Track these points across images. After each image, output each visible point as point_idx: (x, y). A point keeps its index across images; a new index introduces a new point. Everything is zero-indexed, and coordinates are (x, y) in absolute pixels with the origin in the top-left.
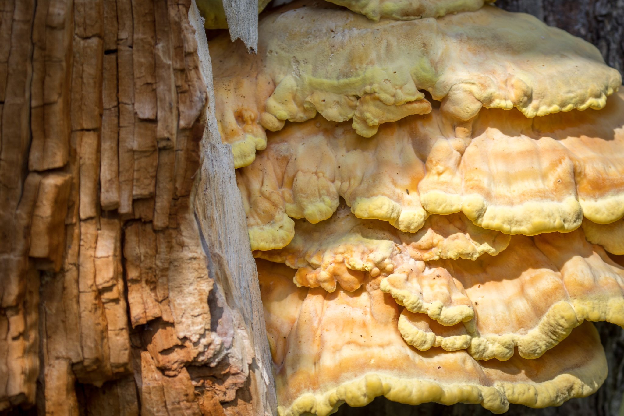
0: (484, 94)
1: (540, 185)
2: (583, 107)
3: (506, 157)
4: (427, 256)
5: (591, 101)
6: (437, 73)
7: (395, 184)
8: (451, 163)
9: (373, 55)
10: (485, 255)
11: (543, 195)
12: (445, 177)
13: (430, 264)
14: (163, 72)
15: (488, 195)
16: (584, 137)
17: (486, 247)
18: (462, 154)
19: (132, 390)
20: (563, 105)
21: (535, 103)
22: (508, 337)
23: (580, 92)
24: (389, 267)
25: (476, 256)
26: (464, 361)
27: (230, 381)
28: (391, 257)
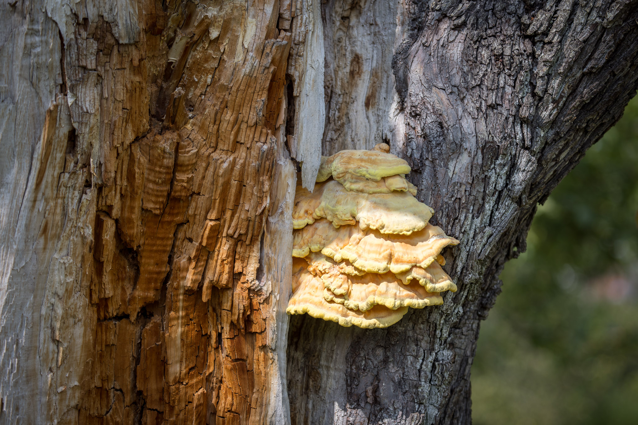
0: (368, 223)
1: (377, 256)
2: (401, 234)
3: (371, 245)
4: (341, 271)
5: (405, 233)
6: (358, 213)
7: (337, 245)
8: (354, 243)
9: (342, 202)
10: (356, 275)
11: (376, 260)
12: (351, 247)
13: (342, 274)
14: (253, 196)
15: (360, 256)
16: (403, 243)
17: (356, 272)
18: (360, 240)
19: (231, 292)
20: (394, 231)
21: (385, 229)
22: (356, 303)
23: (402, 228)
24: (327, 272)
25: (353, 275)
26: (339, 308)
27: (262, 296)
28: (329, 269)
